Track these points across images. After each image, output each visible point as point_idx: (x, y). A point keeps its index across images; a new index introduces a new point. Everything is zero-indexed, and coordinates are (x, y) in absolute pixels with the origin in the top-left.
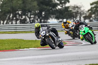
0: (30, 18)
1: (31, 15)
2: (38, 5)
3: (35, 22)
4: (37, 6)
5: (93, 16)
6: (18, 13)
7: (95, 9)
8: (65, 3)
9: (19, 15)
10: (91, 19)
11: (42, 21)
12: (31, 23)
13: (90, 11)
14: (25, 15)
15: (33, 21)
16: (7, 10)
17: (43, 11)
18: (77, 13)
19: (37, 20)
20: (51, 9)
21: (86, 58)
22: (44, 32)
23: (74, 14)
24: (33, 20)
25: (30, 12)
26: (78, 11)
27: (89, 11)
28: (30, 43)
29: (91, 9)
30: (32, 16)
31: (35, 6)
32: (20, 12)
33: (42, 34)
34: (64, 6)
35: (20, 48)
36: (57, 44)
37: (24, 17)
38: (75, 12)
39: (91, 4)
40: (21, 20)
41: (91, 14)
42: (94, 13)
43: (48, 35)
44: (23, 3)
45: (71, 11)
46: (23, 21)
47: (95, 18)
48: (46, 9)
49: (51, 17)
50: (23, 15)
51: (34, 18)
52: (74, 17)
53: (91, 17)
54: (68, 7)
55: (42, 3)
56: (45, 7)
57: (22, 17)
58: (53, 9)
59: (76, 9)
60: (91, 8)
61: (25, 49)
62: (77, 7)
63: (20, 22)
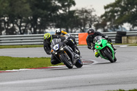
0: (20, 27)
1: (21, 22)
2: (31, 8)
3: (27, 33)
4: (30, 11)
5: (108, 23)
6: (4, 20)
7: (110, 14)
8: (69, 6)
9: (5, 23)
10: (106, 28)
11: (38, 30)
12: (21, 34)
13: (104, 18)
14: (12, 22)
15: (25, 32)
17: (39, 17)
18: (86, 19)
19: (31, 29)
20: (50, 14)
21: (99, 83)
22: (57, 45)
23: (82, 21)
24: (24, 30)
25: (20, 18)
26: (87, 18)
27: (102, 16)
28: (20, 62)
29: (105, 15)
30: (22, 24)
31: (27, 10)
32: (6, 18)
33: (54, 48)
34: (67, 11)
35: (6, 68)
36: (75, 62)
37: (12, 25)
38: (83, 19)
39: (106, 8)
40: (7, 29)
41: (105, 21)
42: (110, 20)
43: (62, 49)
44: (11, 5)
45: (77, 16)
46: (11, 32)
47: (112, 27)
48: (43, 14)
49: (49, 25)
50: (11, 23)
51: (26, 27)
52: (81, 26)
53: (106, 25)
54: (74, 11)
55: (37, 6)
56: (41, 11)
57: (8, 26)
58: (53, 15)
59: (85, 14)
60: (106, 12)
61: (14, 70)
62: (86, 11)
63: (6, 32)
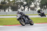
16: (43, 4)
